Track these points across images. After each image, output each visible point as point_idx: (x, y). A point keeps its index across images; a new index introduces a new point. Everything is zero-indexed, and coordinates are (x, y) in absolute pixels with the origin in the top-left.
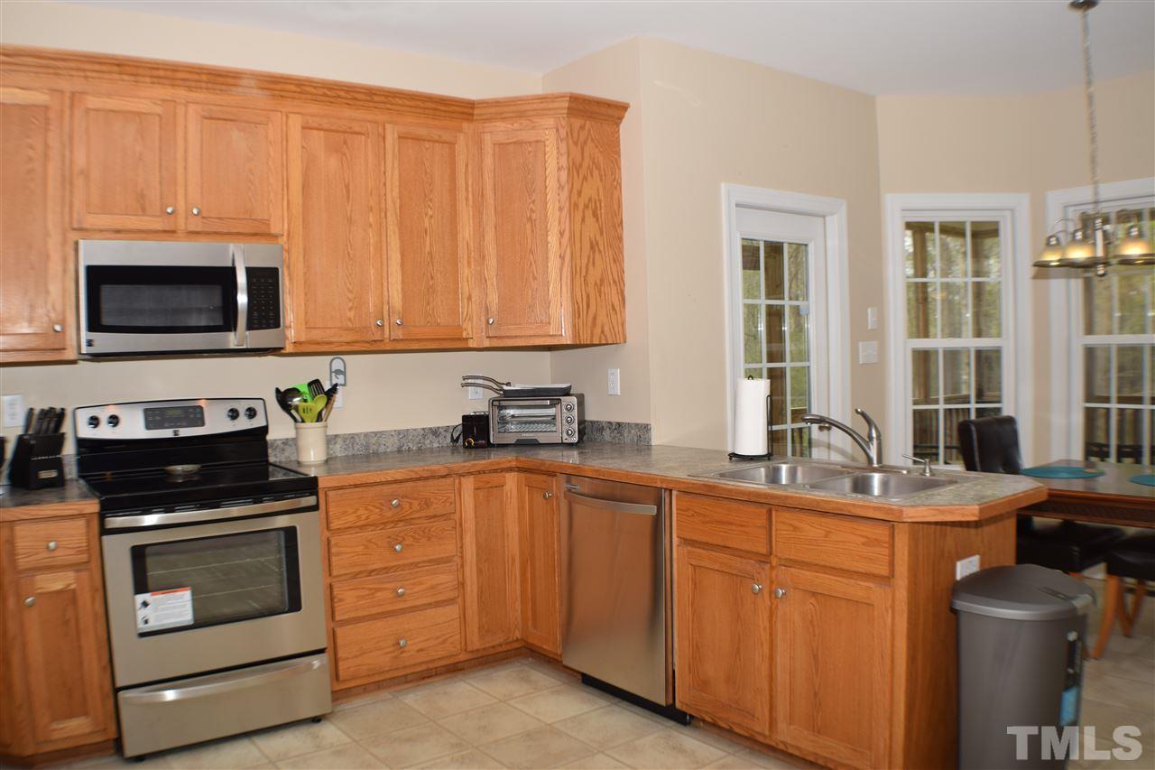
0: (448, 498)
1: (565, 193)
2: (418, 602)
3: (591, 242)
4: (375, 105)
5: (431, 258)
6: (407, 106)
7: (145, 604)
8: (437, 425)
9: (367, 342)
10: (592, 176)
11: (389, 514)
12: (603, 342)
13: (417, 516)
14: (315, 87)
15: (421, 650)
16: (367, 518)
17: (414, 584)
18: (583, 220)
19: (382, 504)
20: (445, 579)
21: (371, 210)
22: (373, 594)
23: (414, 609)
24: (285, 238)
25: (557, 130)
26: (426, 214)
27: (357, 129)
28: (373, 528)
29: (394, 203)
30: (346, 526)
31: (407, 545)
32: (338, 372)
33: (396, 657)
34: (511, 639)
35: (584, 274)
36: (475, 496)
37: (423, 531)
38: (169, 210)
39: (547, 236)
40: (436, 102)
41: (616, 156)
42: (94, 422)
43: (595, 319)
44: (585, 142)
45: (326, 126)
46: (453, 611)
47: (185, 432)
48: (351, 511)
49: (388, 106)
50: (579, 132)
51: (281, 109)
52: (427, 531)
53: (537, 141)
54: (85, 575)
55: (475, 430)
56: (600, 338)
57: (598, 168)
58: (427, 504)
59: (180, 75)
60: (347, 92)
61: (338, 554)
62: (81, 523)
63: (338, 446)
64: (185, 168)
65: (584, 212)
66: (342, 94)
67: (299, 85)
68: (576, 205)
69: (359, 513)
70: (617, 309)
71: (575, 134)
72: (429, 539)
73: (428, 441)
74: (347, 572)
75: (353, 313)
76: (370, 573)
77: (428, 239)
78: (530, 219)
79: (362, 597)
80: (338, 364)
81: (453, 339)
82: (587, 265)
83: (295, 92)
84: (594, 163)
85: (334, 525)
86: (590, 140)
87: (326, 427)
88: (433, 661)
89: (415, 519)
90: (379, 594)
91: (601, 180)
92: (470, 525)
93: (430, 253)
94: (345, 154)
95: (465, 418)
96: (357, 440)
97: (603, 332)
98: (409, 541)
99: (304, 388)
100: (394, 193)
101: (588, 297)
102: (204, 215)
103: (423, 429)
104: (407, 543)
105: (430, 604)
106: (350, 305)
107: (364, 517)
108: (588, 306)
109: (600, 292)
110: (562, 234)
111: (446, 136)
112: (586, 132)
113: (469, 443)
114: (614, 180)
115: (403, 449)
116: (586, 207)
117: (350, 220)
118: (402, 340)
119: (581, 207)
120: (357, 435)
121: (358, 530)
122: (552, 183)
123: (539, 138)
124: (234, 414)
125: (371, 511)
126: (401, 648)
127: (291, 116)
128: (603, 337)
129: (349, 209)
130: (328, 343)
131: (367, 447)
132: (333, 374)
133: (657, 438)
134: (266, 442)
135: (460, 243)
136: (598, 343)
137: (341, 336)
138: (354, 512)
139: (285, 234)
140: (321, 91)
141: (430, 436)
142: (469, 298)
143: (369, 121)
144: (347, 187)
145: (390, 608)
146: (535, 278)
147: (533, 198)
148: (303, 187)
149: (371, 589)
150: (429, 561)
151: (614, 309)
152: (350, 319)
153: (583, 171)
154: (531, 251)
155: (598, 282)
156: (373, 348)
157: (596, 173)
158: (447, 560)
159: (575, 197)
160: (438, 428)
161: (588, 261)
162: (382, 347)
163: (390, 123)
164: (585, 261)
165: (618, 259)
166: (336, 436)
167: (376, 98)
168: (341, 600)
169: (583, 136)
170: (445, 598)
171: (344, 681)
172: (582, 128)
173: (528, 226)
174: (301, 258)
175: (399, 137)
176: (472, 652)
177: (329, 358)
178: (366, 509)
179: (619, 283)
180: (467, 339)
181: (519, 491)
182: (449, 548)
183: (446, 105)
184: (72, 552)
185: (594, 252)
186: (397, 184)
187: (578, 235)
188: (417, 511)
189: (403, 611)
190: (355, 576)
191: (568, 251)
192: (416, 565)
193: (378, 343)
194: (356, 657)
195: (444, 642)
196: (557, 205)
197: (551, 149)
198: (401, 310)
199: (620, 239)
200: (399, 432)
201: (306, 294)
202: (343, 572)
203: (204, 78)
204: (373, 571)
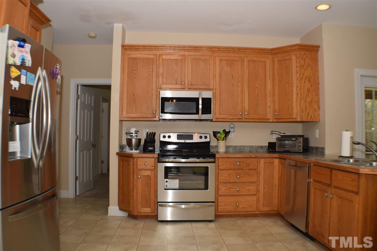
0: (255, 164)
1: (298, 75)
2: (244, 194)
3: (308, 89)
4: (241, 52)
5: (258, 95)
6: (250, 52)
7: (167, 182)
8: (262, 145)
9: (238, 119)
10: (308, 69)
11: (237, 167)
12: (311, 121)
13: (245, 168)
14: (223, 49)
15: (244, 208)
16: (230, 167)
17: (243, 188)
18: (305, 83)
19: (234, 164)
20: (253, 188)
21: (239, 82)
22: (230, 189)
23: (242, 195)
24: (214, 90)
25: (296, 55)
26: (257, 82)
27: (236, 59)
28: (232, 170)
29: (246, 79)
30: (224, 168)
31: (242, 177)
32: (232, 128)
33: (236, 208)
34: (273, 210)
35: (305, 99)
36: (264, 164)
37: (247, 173)
38: (183, 83)
39: (293, 87)
40: (259, 50)
41: (317, 62)
42: (164, 137)
43: (308, 113)
44: (306, 58)
45: (226, 59)
46: (255, 198)
47: (187, 141)
48: (225, 165)
49: (245, 52)
50: (303, 55)
51: (213, 55)
52: (248, 173)
53: (290, 59)
54: (153, 172)
55: (272, 147)
56: (310, 120)
57: (310, 66)
58: (249, 165)
59: (186, 48)
60: (232, 49)
61: (220, 176)
62: (154, 159)
63: (231, 149)
64: (188, 72)
65: (305, 80)
66: (231, 50)
67: (218, 48)
68: (302, 78)
69: (228, 165)
70: (317, 110)
71: (302, 56)
72: (249, 176)
73: (259, 150)
74: (223, 181)
75: (233, 111)
76: (230, 183)
77: (257, 89)
78: (288, 83)
79: (227, 189)
81: (265, 119)
82: (306, 97)
83: (217, 50)
84: (309, 65)
85: (220, 168)
86: (307, 58)
87: (226, 142)
88: (247, 212)
89: (244, 169)
90: (232, 189)
91: (311, 70)
92: (262, 173)
93: (258, 94)
94: (232, 67)
95: (269, 143)
96: (237, 147)
97: (311, 117)
98: (242, 175)
99: (222, 132)
100: (246, 77)
101: (306, 106)
102: (192, 84)
103: (258, 146)
104: (242, 176)
105: (248, 195)
106: (233, 108)
107: (229, 167)
108: (306, 109)
109: (310, 105)
110: (297, 87)
111: (263, 60)
112: (306, 55)
113: (270, 150)
114: (316, 70)
115: (251, 151)
116: (306, 78)
117: (233, 85)
118: (248, 119)
119: (304, 78)
120: (237, 146)
121: (227, 170)
122: (294, 72)
123: (290, 58)
124: (201, 137)
125: (231, 165)
126: (237, 206)
127: (216, 57)
128: (311, 119)
129: (233, 82)
130: (226, 119)
131: (240, 150)
132: (231, 128)
133: (327, 152)
134: (210, 146)
135: (267, 91)
136: (309, 121)
137: (230, 117)
138: (226, 165)
139: (214, 89)
140: (224, 50)
141: (260, 148)
142: (270, 107)
143: (239, 57)
144: (232, 76)
145: (235, 194)
146: (289, 101)
147: (289, 76)
148: (220, 76)
149: (229, 187)
150: (249, 182)
151: (315, 110)
152: (232, 112)
153: (305, 67)
154: (288, 93)
155: (310, 102)
156: (240, 121)
157: (309, 68)
158: (254, 183)
159: (302, 76)
160: (263, 146)
161: (306, 95)
162: (241, 120)
163: (245, 57)
164: (305, 95)
165: (317, 95)
166: (231, 146)
168: (220, 189)
169: (305, 56)
170: (252, 194)
171: (219, 212)
172: (304, 54)
173: (287, 85)
174: (219, 95)
175: (248, 61)
176: (260, 211)
178: (230, 164)
179: (318, 102)
180: (269, 119)
181: (279, 164)
182: (255, 179)
183: (263, 50)
184: (151, 166)
185: (309, 92)
186: (247, 74)
187: (303, 87)
188: (245, 167)
189: (239, 195)
190: (225, 183)
191: (299, 92)
192: (244, 182)
193: (241, 119)
194: (223, 206)
195: (251, 207)
196: (296, 78)
197: (294, 61)
198: (248, 110)
199: (318, 88)
200: (250, 146)
201: (220, 105)
202: (222, 181)
203: (192, 48)
204: (231, 182)
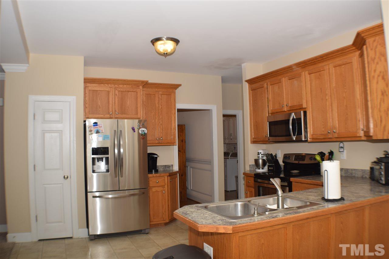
3: (382, 92)
5: (346, 107)
18: (377, 83)
26: (344, 92)
27: (322, 69)
32: (342, 147)
38: (283, 106)
42: (286, 157)
45: (314, 72)
47: (301, 162)
65: (378, 79)
66: (316, 60)
68: (374, 77)
77: (345, 100)
80: (341, 145)
81: (354, 137)
86: (378, 45)
94: (320, 78)
96: (349, 171)
102: (290, 106)
106: (323, 126)
115: (363, 176)
116: (379, 76)
118: (338, 138)
127: (306, 72)
129: (322, 96)
148: (310, 92)
152: (323, 131)
159: (373, 74)
161: (381, 101)
163: (330, 63)
166: (343, 169)
167: (324, 58)
172: (374, 41)
174: (311, 114)
175: (334, 67)
177: (338, 143)
185: (384, 96)
198: (337, 127)
201: (312, 124)
